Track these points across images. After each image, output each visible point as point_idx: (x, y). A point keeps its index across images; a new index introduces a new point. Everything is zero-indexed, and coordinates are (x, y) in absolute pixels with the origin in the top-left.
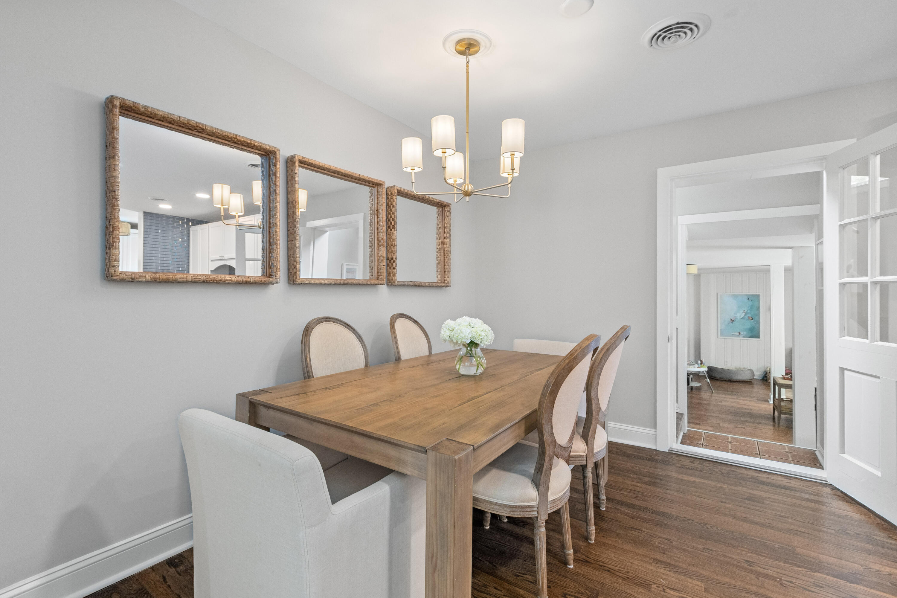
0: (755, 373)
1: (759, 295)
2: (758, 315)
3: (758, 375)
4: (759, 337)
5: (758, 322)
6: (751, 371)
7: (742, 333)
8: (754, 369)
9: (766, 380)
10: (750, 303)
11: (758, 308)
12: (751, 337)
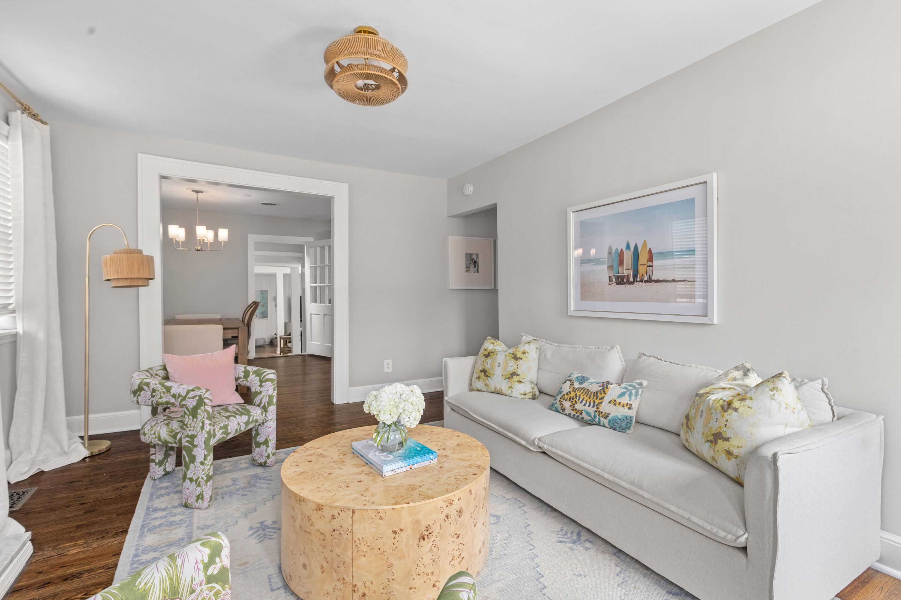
0: (266, 341)
1: (267, 291)
2: (267, 303)
3: (268, 341)
4: (267, 317)
5: (267, 308)
6: (264, 339)
7: (258, 316)
8: (265, 338)
9: (272, 344)
10: (263, 296)
11: (267, 299)
12: (263, 318)
